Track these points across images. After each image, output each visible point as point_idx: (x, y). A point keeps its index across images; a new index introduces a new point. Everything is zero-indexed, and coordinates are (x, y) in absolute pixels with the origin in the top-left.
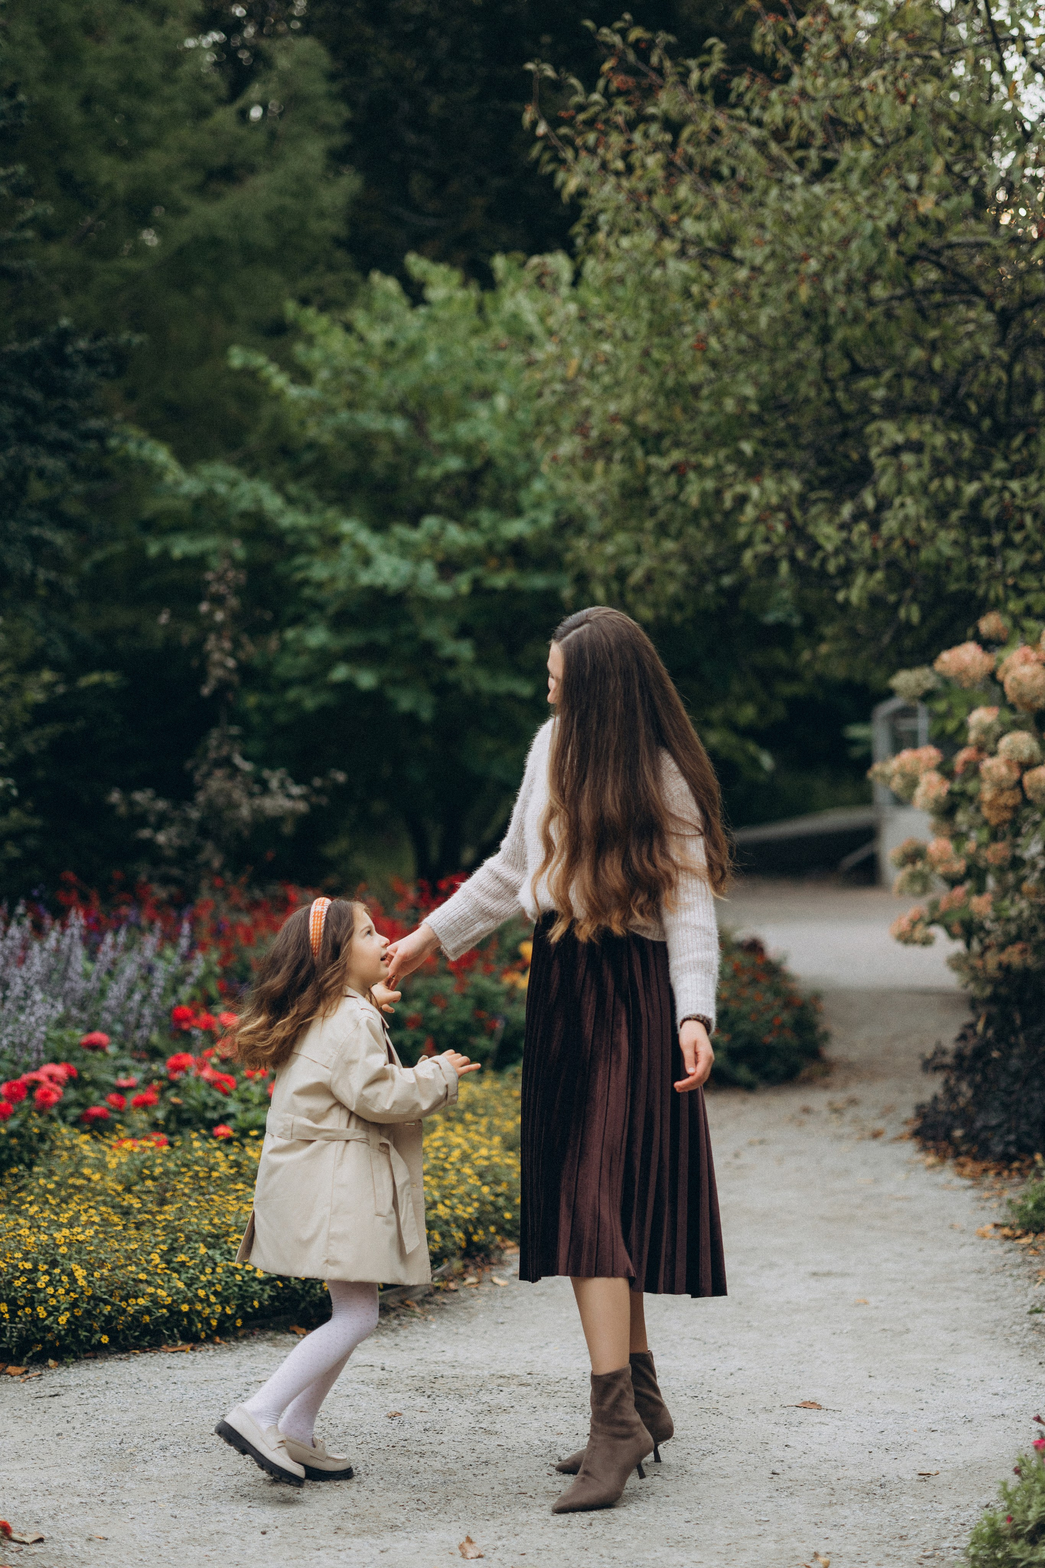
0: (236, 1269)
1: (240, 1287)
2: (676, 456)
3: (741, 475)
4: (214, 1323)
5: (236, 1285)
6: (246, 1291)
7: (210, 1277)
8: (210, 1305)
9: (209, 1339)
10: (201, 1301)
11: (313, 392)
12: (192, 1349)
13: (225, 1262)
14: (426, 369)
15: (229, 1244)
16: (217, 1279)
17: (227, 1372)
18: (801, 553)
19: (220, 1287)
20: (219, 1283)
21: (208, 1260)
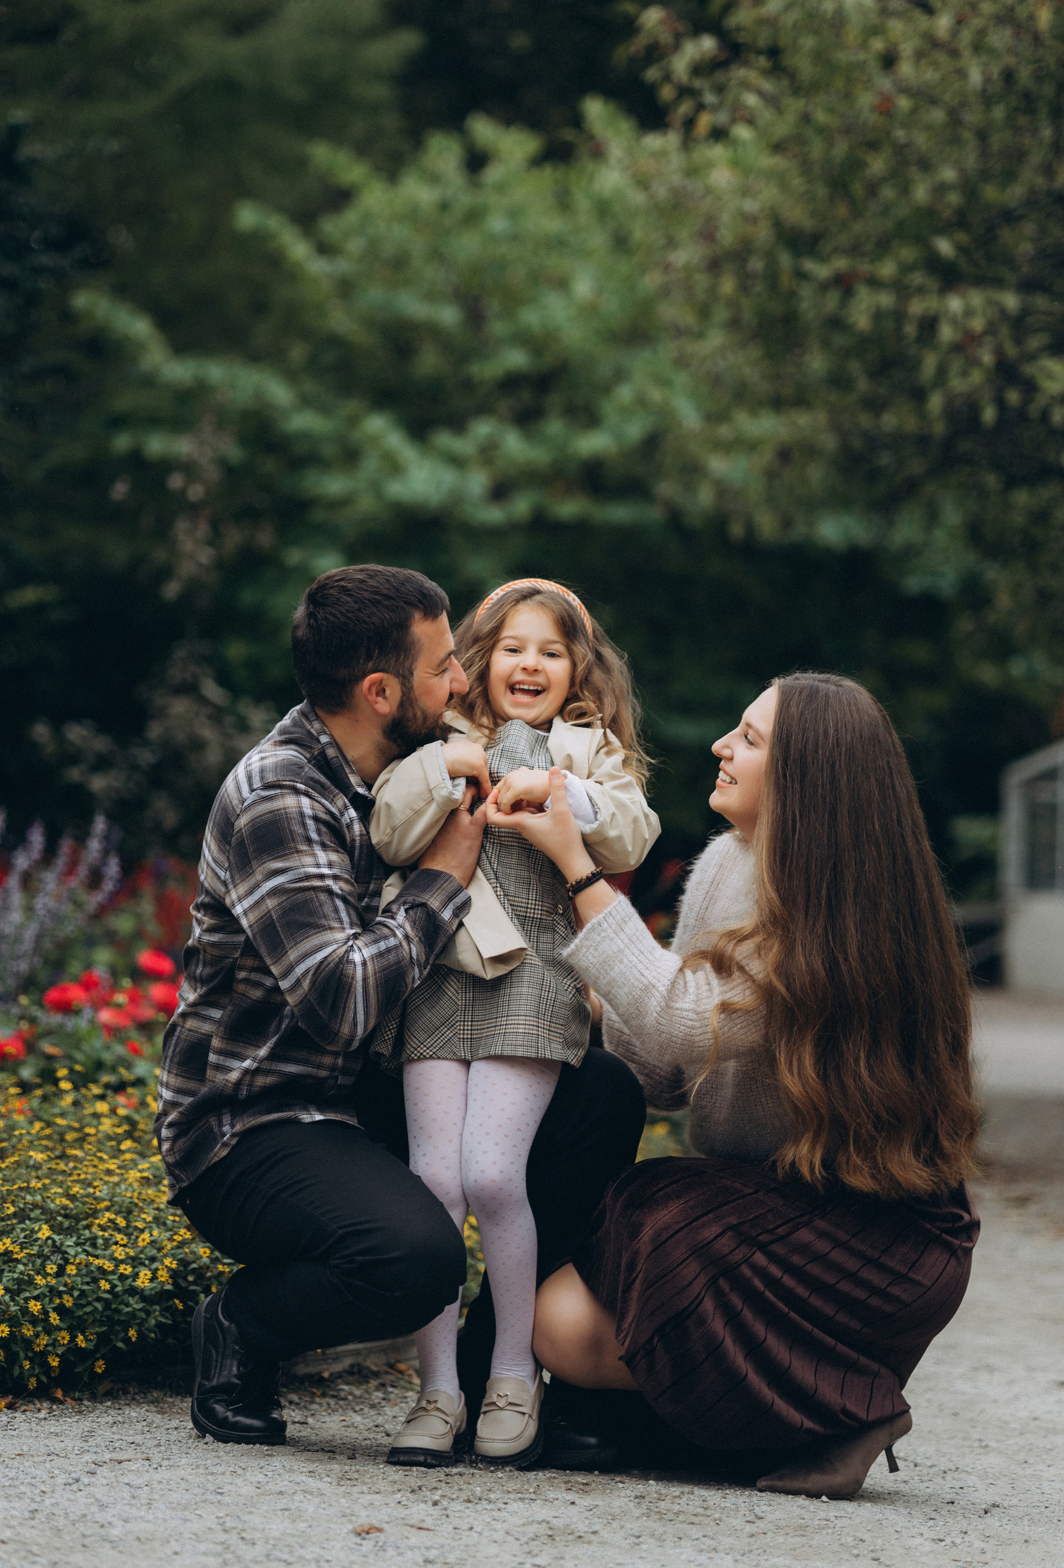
0: (100, 1269)
1: (107, 1304)
2: (841, 264)
3: (934, 284)
4: (54, 1362)
5: (99, 1299)
6: (117, 1311)
7: (53, 1282)
8: (49, 1330)
9: (43, 1393)
10: (34, 1321)
11: (342, 266)
12: (10, 1407)
13: (83, 1256)
14: (491, 238)
15: (95, 1229)
16: (65, 1285)
17: (63, 1445)
18: (1013, 397)
19: (71, 1299)
20: (70, 1292)
21: (53, 1253)
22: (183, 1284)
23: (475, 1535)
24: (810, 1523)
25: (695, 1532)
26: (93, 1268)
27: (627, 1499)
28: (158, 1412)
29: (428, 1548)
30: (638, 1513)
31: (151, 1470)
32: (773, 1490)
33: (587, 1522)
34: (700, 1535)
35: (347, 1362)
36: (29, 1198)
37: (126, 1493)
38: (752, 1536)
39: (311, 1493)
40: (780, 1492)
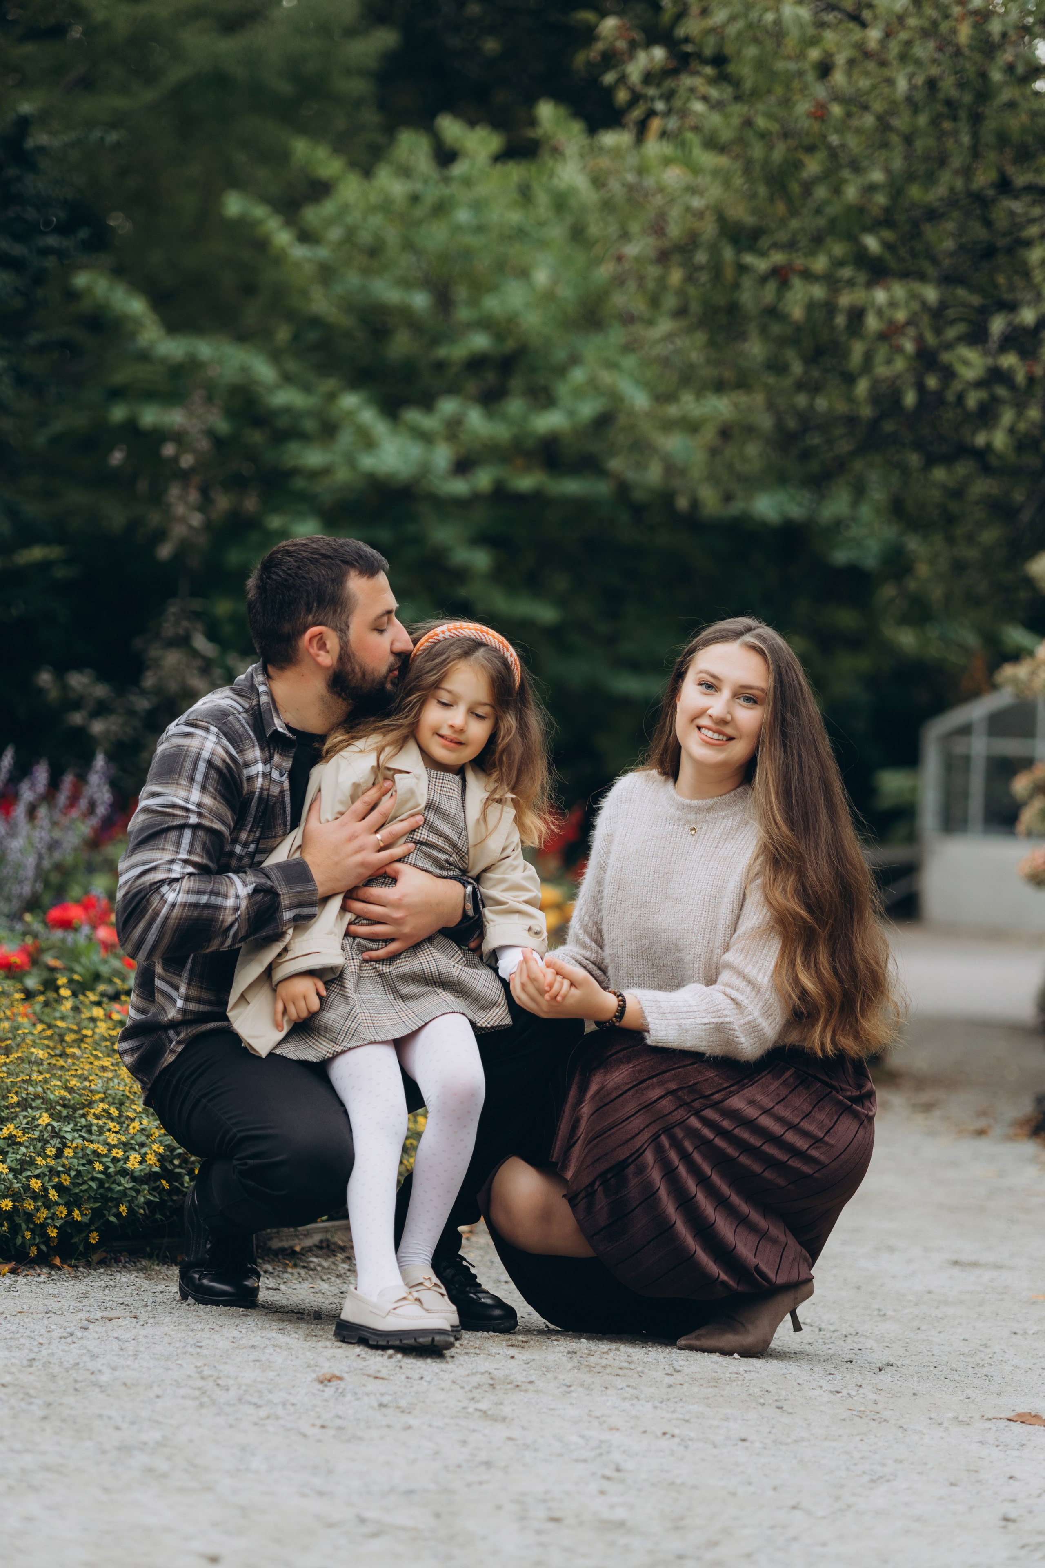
0: (95, 1152)
1: (101, 1183)
2: (778, 258)
3: (862, 277)
4: (53, 1233)
5: (93, 1179)
6: (110, 1189)
7: (53, 1163)
8: (48, 1205)
9: (43, 1260)
10: (35, 1197)
11: (323, 253)
12: (13, 1271)
13: (79, 1141)
14: (458, 229)
15: (90, 1118)
16: (63, 1166)
17: (60, 1304)
18: (932, 382)
19: (68, 1178)
20: (67, 1172)
21: (53, 1137)
22: (170, 1167)
23: (425, 1384)
24: (722, 1376)
25: (619, 1382)
26: (88, 1152)
27: (561, 1355)
28: (146, 1278)
29: (382, 1395)
30: (570, 1366)
31: (138, 1327)
32: (691, 1348)
33: (525, 1373)
34: (625, 1385)
35: (316, 1238)
36: (31, 1089)
37: (115, 1345)
38: (670, 1386)
39: (280, 1347)
40: (697, 1351)
